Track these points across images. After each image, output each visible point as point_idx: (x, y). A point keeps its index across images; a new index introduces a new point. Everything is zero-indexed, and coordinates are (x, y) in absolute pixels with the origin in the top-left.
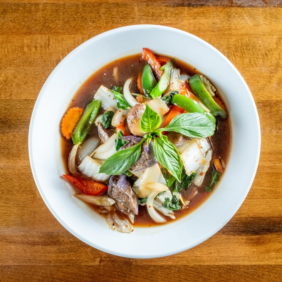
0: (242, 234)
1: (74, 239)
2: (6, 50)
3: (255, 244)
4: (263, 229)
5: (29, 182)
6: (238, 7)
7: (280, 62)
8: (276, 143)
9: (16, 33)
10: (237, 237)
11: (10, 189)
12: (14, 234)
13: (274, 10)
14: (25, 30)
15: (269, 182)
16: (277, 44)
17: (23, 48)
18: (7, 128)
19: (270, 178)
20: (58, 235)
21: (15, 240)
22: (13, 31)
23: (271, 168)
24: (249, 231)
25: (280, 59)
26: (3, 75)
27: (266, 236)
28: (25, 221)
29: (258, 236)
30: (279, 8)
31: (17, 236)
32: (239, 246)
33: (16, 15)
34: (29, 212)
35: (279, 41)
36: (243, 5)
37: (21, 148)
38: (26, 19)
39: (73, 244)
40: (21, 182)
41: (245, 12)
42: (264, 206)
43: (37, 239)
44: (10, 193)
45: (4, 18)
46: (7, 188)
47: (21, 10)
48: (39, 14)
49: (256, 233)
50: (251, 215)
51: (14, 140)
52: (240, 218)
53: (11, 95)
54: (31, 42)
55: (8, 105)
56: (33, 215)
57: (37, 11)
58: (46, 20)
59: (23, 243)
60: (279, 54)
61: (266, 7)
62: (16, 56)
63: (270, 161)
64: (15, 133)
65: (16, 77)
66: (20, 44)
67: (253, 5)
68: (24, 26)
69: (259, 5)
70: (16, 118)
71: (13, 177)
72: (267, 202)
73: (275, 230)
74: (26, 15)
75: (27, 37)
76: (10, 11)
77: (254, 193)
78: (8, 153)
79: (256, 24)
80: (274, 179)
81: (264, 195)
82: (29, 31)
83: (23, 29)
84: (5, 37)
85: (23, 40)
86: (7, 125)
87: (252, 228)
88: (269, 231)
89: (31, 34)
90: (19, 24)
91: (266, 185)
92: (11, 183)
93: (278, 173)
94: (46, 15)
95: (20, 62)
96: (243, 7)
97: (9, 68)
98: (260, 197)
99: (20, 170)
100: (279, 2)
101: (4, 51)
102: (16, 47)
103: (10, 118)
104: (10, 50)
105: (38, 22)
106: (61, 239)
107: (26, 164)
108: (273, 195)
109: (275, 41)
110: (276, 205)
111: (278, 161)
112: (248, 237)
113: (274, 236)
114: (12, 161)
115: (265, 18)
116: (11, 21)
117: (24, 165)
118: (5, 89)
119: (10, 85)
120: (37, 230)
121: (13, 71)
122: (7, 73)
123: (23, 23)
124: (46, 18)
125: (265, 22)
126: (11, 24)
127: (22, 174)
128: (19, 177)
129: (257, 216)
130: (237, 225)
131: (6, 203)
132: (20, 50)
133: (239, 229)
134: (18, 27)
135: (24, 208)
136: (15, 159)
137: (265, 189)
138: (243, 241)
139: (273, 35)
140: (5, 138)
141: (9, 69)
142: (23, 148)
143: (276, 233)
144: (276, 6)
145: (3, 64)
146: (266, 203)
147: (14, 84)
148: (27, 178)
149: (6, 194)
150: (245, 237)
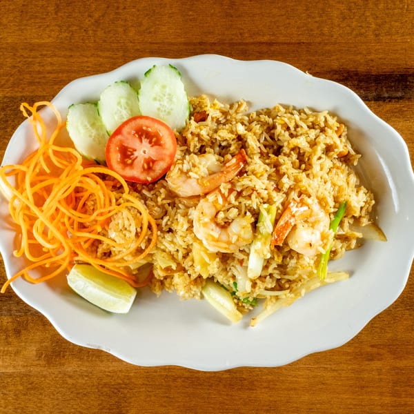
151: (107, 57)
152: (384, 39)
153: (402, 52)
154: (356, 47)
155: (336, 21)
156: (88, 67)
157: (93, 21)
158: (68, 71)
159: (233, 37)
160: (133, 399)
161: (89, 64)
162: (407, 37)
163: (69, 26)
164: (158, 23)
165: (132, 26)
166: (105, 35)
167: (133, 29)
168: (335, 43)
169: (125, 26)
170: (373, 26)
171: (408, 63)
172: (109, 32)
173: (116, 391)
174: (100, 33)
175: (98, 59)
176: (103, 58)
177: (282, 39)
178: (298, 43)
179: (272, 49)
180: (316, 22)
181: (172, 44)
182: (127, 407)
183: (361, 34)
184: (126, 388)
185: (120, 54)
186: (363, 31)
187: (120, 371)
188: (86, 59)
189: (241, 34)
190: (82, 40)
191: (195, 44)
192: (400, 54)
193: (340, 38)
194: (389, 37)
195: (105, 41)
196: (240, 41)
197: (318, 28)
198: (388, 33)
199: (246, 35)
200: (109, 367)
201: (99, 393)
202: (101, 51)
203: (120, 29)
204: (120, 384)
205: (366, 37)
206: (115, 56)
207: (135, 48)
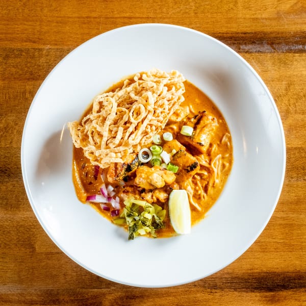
0: (255, 291)
1: (75, 297)
2: (7, 96)
3: (270, 302)
4: (278, 285)
5: (28, 235)
6: (246, 52)
7: (290, 108)
8: (288, 192)
9: (18, 78)
10: (250, 294)
11: (8, 243)
12: (10, 292)
13: (282, 56)
14: (28, 76)
15: (282, 234)
16: (286, 90)
17: (26, 95)
18: (6, 177)
19: (283, 230)
20: (58, 293)
21: (11, 300)
22: (15, 76)
23: (284, 219)
24: (263, 287)
25: (290, 105)
26: (3, 121)
27: (281, 293)
28: (23, 277)
29: (272, 293)
30: (288, 54)
31: (13, 295)
32: (252, 304)
33: (19, 60)
34: (27, 268)
35: (289, 87)
36: (250, 51)
37: (20, 199)
38: (29, 65)
39: (74, 303)
40: (19, 234)
41: (253, 58)
42: (278, 260)
43: (35, 298)
44: (7, 247)
45: (6, 63)
46: (4, 242)
47: (24, 55)
48: (43, 60)
49: (270, 290)
50: (265, 270)
51: (13, 190)
52: (252, 273)
53: (11, 143)
54: (34, 88)
55: (9, 153)
56: (31, 271)
57: (41, 56)
58: (49, 65)
59: (19, 302)
60: (289, 100)
61: (274, 52)
62: (17, 102)
63: (283, 211)
64: (14, 183)
65: (17, 124)
66: (22, 90)
67: (261, 50)
68: (27, 72)
69: (267, 51)
70: (16, 167)
71: (11, 229)
72: (281, 255)
73: (290, 286)
74: (29, 60)
75: (30, 83)
76: (13, 56)
77: (267, 246)
78: (7, 204)
79: (264, 70)
80: (287, 231)
81: (277, 248)
82: (32, 77)
83: (26, 74)
84: (7, 82)
85: (25, 86)
86: (7, 174)
87: (266, 285)
88: (284, 287)
89: (34, 79)
90: (22, 70)
91: (279, 237)
92: (9, 236)
93: (292, 224)
94: (50, 61)
95: (21, 108)
96: (251, 53)
97: (9, 114)
98: (273, 250)
99: (18, 222)
100: (287, 48)
101: (6, 97)
102: (17, 92)
103: (9, 166)
104: (12, 96)
105: (41, 68)
106: (61, 298)
107: (25, 216)
108: (287, 248)
109: (284, 87)
110: (290, 259)
111: (291, 211)
112: (262, 294)
113: (290, 293)
114: (10, 213)
115: (273, 64)
116: (14, 67)
117: (22, 217)
118: (6, 136)
119: (10, 132)
120: (35, 288)
121: (14, 118)
122: (8, 120)
123: (26, 69)
124: (50, 63)
125: (273, 68)
126: (14, 70)
127: (21, 226)
128: (17, 230)
129: (270, 271)
130: (249, 281)
131: (3, 258)
132: (22, 96)
133: (251, 285)
134: (21, 72)
135: (22, 264)
136: (13, 210)
137: (279, 241)
138: (257, 298)
139: (282, 81)
140: (4, 188)
141: (11, 116)
142: (22, 199)
143: (292, 290)
144: (285, 51)
145: (4, 110)
146: (280, 257)
147: (15, 131)
148: (26, 230)
149: (3, 248)
150: (258, 294)
151: (29, 25)
152: (200, 15)
153: (210, 23)
154: (183, 20)
155: (171, 5)
156: (18, 31)
157: (22, 4)
158: (6, 33)
159: (108, 14)
160: (39, 235)
161: (19, 29)
162: (215, 14)
163: (8, 7)
164: (62, 5)
165: (46, 7)
166: (29, 12)
167: (46, 8)
168: (170, 18)
169: (41, 7)
170: (194, 8)
171: (215, 30)
172: (32, 10)
173: (28, 230)
174: (26, 11)
175: (25, 26)
176: (27, 25)
177: (137, 15)
178: (148, 18)
179: (131, 20)
180: (158, 5)
181: (70, 18)
182: (34, 240)
183: (186, 13)
184: (34, 228)
185: (38, 23)
186: (187, 11)
187: (31, 217)
188: (17, 26)
189: (112, 12)
190: (16, 15)
191: (83, 18)
192: (210, 24)
193: (173, 15)
194: (203, 15)
195: (29, 16)
196: (111, 16)
197: (160, 8)
198: (203, 12)
199: (116, 13)
200: (24, 215)
201: (17, 231)
202: (27, 21)
203: (39, 9)
204: (30, 225)
205: (189, 14)
206: (35, 25)
207: (47, 20)
